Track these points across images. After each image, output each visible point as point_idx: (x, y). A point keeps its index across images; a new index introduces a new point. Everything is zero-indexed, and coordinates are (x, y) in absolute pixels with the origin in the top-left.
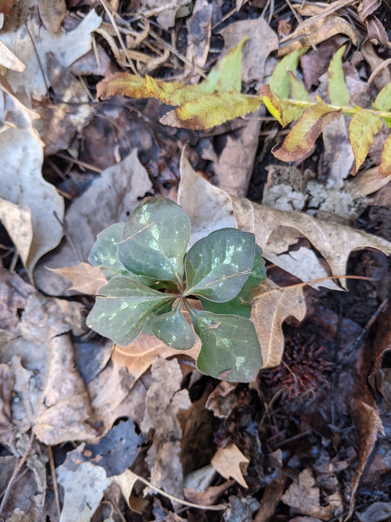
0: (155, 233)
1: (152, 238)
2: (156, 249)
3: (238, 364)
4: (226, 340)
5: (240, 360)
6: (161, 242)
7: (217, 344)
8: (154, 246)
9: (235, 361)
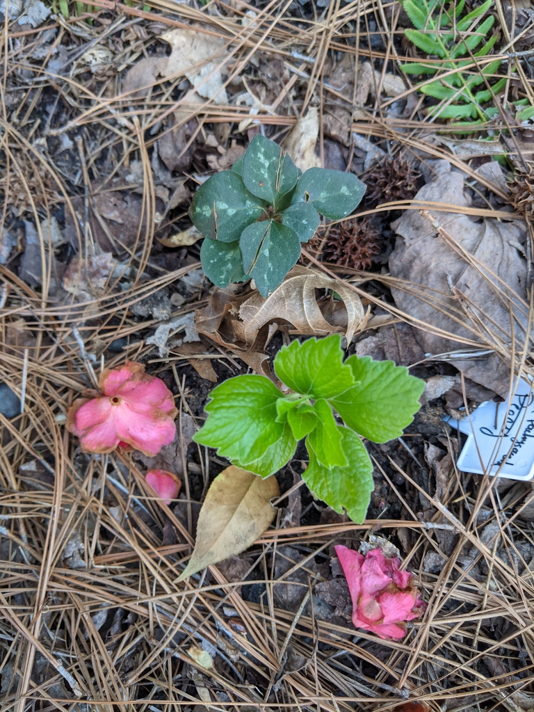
0: (222, 206)
1: (225, 211)
2: (234, 211)
3: (347, 193)
4: (322, 194)
5: (344, 190)
6: (231, 205)
7: (323, 201)
8: (231, 212)
9: (343, 194)
